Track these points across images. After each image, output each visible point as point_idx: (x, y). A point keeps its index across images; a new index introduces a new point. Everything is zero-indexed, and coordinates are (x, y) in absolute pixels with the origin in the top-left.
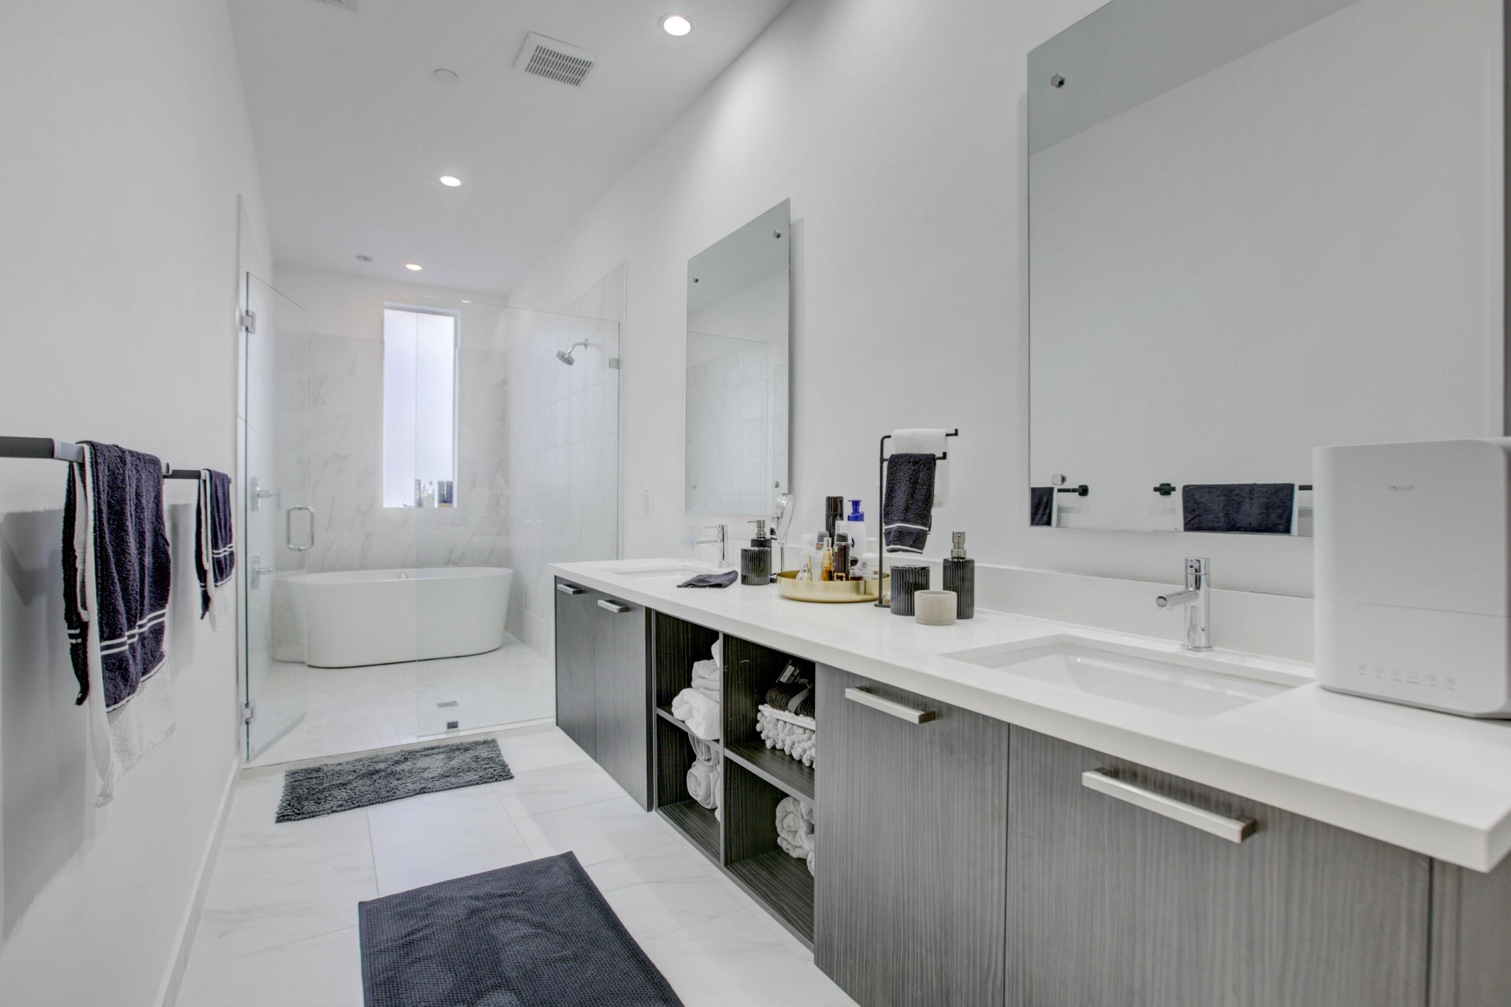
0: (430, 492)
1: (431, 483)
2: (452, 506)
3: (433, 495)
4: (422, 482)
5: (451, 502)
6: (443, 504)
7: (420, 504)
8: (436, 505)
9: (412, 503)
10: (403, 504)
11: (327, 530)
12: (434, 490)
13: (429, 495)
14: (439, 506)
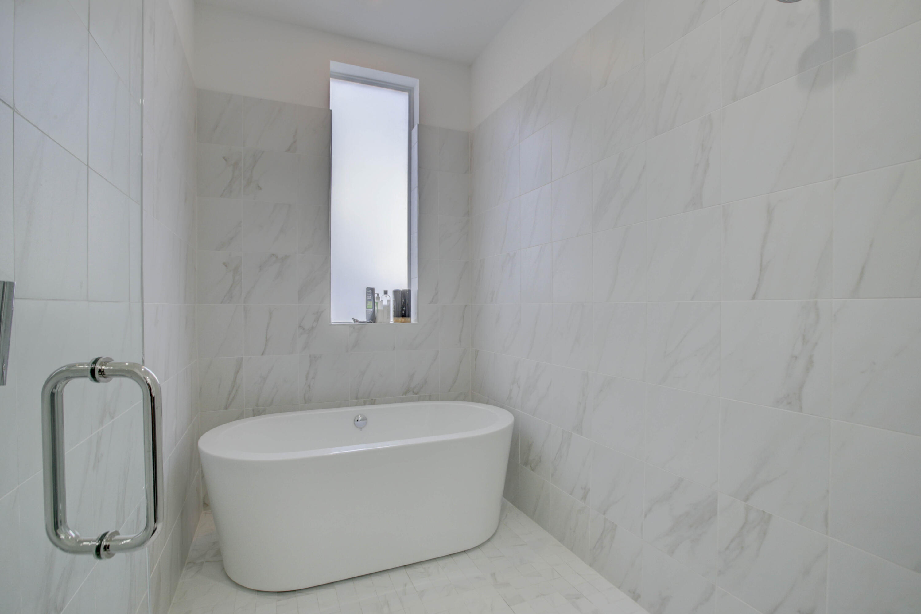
0: (385, 303)
1: (386, 293)
2: (410, 321)
3: (389, 306)
4: (376, 292)
5: (409, 316)
6: (400, 319)
7: (373, 319)
8: (392, 320)
9: (363, 317)
10: (353, 319)
11: (263, 354)
12: (389, 301)
13: (384, 307)
14: (396, 321)
